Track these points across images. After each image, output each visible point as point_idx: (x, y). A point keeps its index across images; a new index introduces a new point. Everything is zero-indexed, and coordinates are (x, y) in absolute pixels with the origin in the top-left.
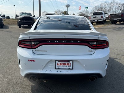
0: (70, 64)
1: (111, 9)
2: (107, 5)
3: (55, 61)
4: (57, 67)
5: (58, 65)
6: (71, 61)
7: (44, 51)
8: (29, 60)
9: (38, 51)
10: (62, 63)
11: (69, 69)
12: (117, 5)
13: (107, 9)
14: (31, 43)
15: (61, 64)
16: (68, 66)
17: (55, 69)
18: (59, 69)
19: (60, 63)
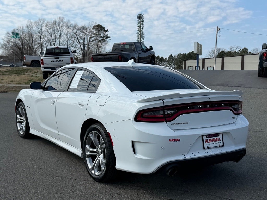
0: (220, 139)
1: (55, 39)
2: (44, 28)
3: (203, 136)
4: (206, 147)
5: (206, 142)
6: (220, 134)
7: (185, 123)
8: (170, 141)
9: (176, 124)
10: (210, 138)
11: (219, 146)
12: (70, 30)
13: (46, 39)
14: (164, 113)
15: (210, 141)
16: (217, 142)
17: (204, 149)
18: (208, 148)
19: (208, 139)
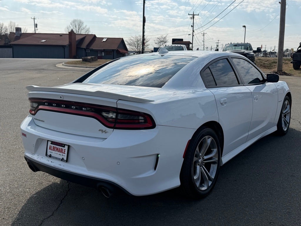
0: (64, 151)
3: (48, 141)
4: (49, 154)
5: (50, 148)
6: (66, 145)
7: (42, 121)
9: (37, 120)
10: (54, 146)
11: (62, 160)
15: (54, 149)
16: (61, 154)
17: (47, 155)
18: (50, 156)
